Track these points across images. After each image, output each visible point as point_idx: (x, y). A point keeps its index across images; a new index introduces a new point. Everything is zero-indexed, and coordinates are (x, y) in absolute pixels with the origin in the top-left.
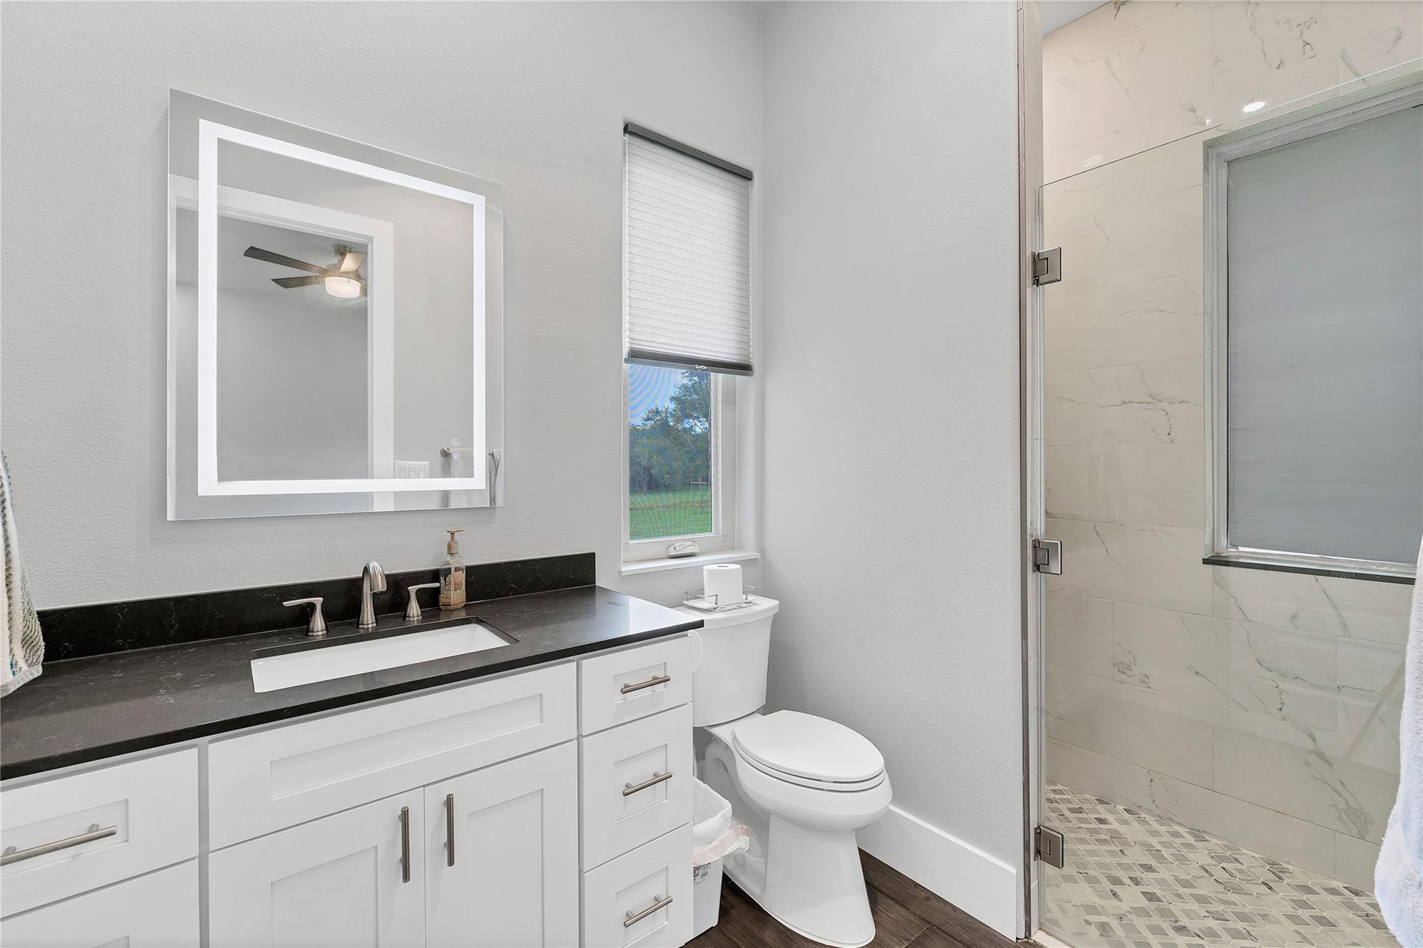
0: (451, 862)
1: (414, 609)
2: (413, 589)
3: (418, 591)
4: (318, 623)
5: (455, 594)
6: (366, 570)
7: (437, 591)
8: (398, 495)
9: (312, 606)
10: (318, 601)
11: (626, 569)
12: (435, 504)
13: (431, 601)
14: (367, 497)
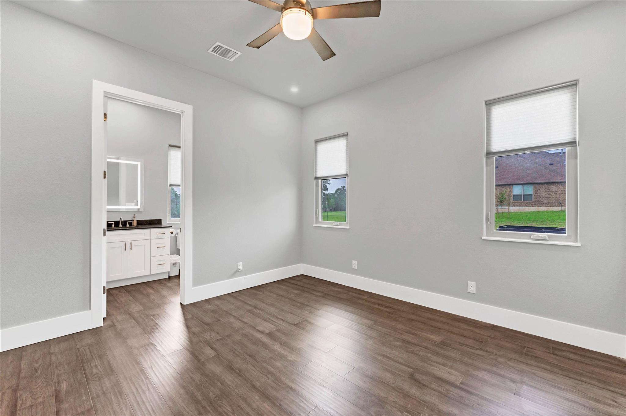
0: (131, 250)
1: (128, 225)
2: (128, 222)
3: (128, 223)
4: (113, 226)
5: (135, 223)
6: (120, 219)
7: (132, 223)
8: (126, 209)
9: (112, 223)
10: (113, 223)
11: (168, 222)
12: (137, 210)
13: (131, 224)
14: (120, 209)
